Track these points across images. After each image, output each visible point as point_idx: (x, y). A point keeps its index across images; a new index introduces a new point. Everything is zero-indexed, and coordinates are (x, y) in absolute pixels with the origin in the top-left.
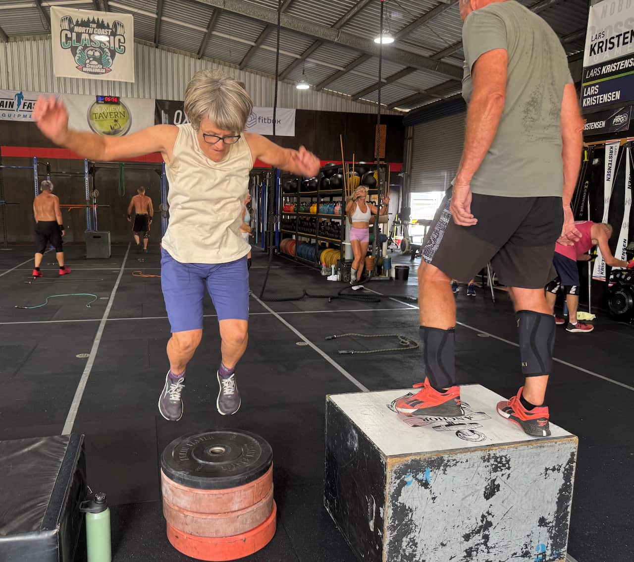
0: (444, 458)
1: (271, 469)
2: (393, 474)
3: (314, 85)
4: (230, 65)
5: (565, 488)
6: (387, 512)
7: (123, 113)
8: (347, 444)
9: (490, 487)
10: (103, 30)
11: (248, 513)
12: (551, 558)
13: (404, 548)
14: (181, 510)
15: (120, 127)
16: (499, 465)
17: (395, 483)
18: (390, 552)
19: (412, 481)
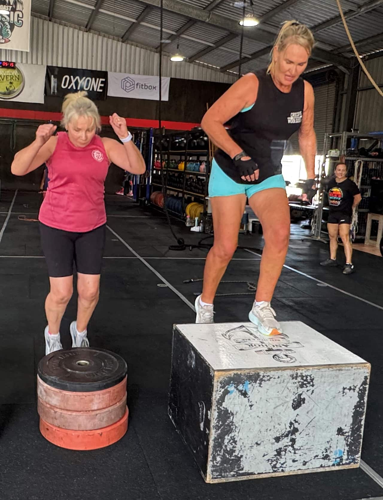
0: (260, 374)
1: (125, 380)
2: (219, 384)
3: (187, 57)
4: (114, 38)
5: (359, 405)
6: (214, 415)
7: (18, 77)
8: (187, 363)
9: (298, 400)
10: (5, 6)
11: (105, 412)
12: (347, 462)
13: (226, 444)
14: (53, 407)
15: (15, 88)
16: (305, 382)
17: (220, 391)
18: (215, 447)
19: (234, 390)
